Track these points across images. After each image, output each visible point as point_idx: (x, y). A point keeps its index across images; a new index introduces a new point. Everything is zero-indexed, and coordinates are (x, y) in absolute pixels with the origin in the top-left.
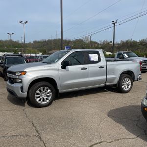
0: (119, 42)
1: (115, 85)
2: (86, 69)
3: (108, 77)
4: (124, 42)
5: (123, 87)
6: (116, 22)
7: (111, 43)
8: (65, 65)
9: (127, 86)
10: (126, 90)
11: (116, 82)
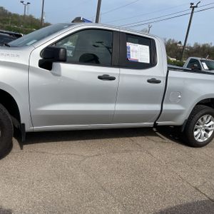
0: (192, 46)
1: (177, 128)
2: (113, 79)
3: (166, 107)
4: (199, 47)
5: (195, 133)
6: (196, 7)
7: (179, 45)
8: (50, 58)
9: (203, 132)
10: (200, 141)
11: (180, 121)
